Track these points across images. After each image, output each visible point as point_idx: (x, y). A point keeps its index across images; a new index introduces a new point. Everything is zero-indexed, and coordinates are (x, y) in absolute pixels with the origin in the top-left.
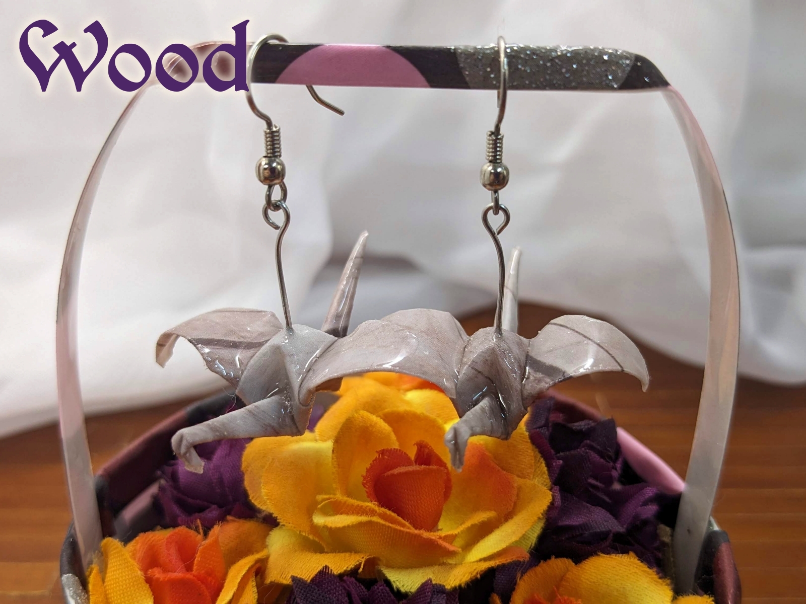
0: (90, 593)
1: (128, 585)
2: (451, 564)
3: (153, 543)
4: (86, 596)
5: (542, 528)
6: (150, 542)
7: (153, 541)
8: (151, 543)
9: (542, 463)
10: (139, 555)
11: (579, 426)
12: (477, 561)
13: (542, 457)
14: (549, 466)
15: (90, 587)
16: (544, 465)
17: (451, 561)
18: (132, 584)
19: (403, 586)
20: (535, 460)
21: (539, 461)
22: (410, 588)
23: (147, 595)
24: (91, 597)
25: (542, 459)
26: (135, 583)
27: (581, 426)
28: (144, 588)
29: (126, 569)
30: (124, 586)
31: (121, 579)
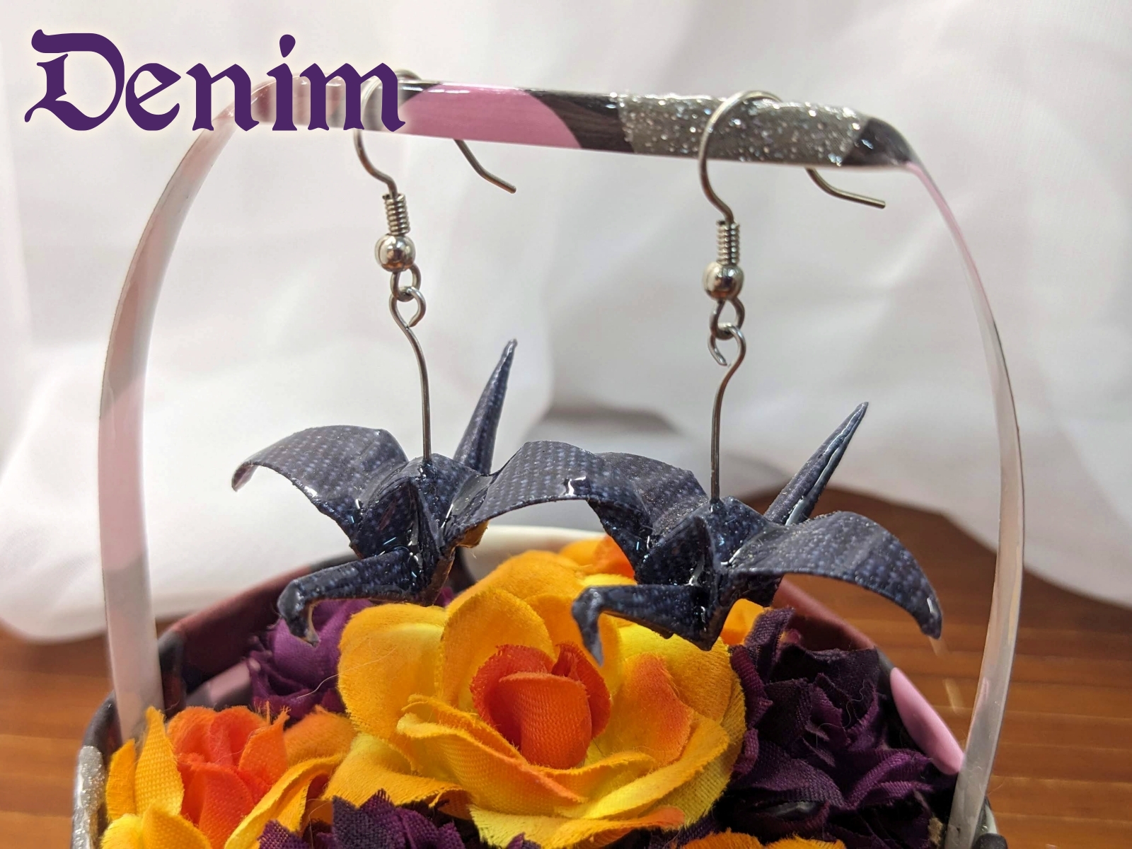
0: (110, 774)
1: (158, 771)
2: (563, 817)
3: (202, 722)
4: (104, 778)
5: (723, 791)
6: (198, 720)
7: (202, 720)
8: (200, 721)
9: (740, 699)
10: (180, 734)
11: (822, 656)
12: (600, 819)
13: (743, 691)
14: (749, 704)
15: (112, 765)
16: (742, 703)
17: (566, 813)
18: (162, 770)
19: (492, 837)
20: (732, 693)
21: (737, 697)
22: (500, 840)
23: (178, 787)
24: (109, 779)
25: (742, 694)
26: (167, 769)
27: (826, 656)
28: (175, 777)
29: (160, 749)
30: (154, 772)
31: (152, 762)
